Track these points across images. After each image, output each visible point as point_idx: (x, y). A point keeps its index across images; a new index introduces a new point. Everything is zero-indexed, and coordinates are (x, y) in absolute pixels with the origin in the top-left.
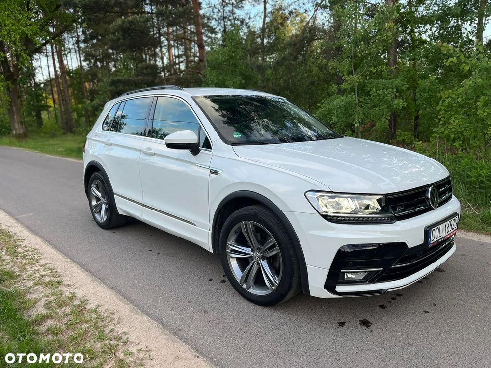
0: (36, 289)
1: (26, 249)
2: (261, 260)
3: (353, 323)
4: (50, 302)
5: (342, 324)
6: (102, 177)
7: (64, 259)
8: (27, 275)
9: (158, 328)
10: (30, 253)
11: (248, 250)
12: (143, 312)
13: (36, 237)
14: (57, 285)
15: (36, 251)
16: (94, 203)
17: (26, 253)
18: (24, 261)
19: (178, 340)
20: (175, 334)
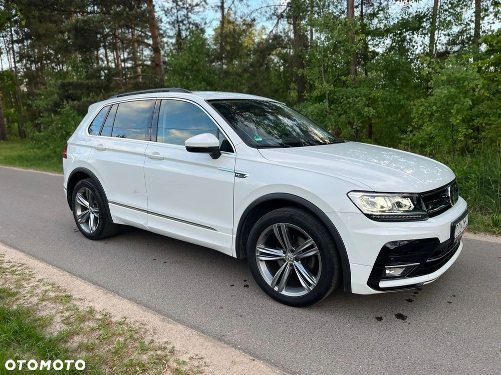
0: (45, 305)
1: (11, 264)
2: (295, 262)
3: (389, 317)
4: (67, 318)
5: (380, 319)
6: (91, 184)
7: (61, 273)
8: (26, 291)
9: (199, 335)
10: (19, 269)
11: (280, 253)
12: (176, 321)
13: (17, 252)
14: (68, 300)
15: (25, 266)
16: (79, 213)
17: (14, 269)
18: (15, 277)
19: (226, 345)
20: (220, 340)
